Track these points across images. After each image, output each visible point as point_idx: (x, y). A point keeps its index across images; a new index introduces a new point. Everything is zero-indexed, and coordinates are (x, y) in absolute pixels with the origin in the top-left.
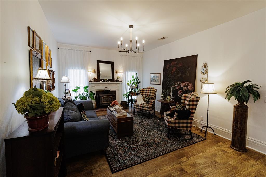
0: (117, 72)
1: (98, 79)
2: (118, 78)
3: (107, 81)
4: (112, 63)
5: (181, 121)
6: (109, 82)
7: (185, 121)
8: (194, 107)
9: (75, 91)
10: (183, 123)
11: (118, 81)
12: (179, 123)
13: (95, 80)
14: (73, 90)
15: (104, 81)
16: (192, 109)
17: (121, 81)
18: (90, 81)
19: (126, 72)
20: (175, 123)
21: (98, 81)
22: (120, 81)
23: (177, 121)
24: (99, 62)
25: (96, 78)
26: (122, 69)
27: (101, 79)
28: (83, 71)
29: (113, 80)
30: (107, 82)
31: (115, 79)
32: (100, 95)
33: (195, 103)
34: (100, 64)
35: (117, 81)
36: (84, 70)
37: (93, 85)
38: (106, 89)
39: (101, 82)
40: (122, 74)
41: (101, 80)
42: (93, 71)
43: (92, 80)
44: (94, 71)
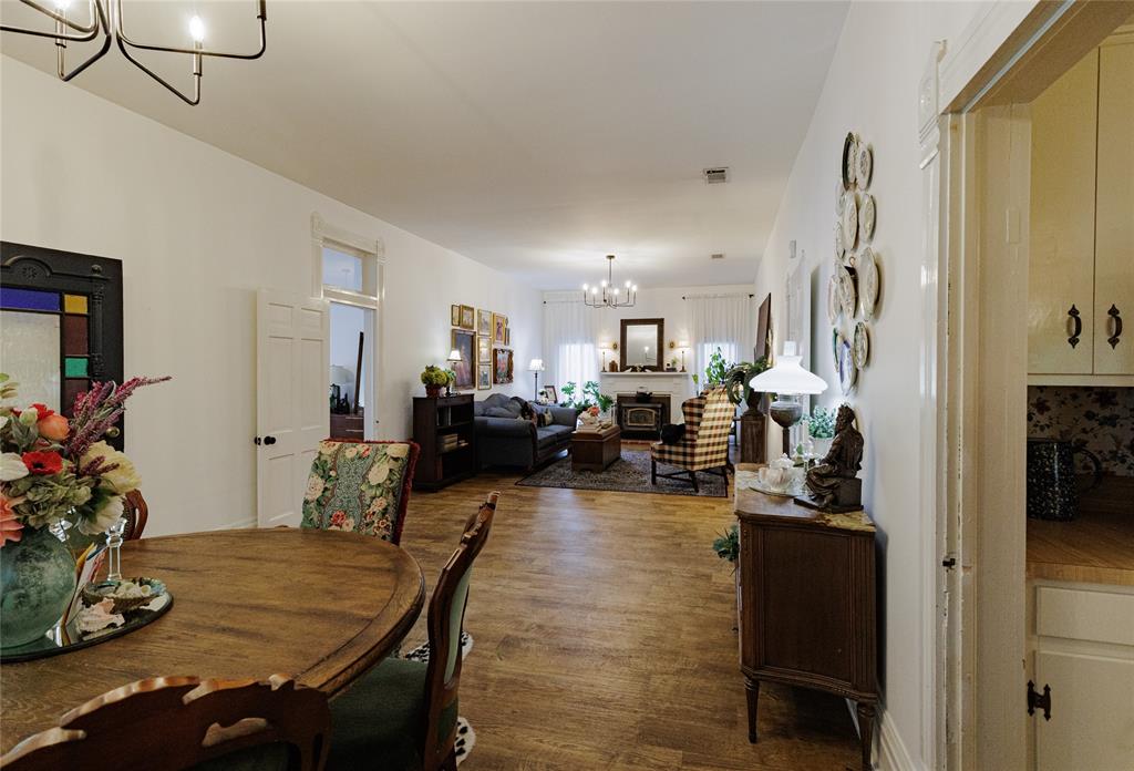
0: (672, 346)
1: (621, 366)
2: (674, 363)
3: (643, 369)
4: (660, 322)
5: (674, 449)
6: (648, 372)
7: (681, 450)
8: (696, 419)
9: (568, 391)
10: (677, 454)
11: (674, 370)
12: (670, 453)
13: (613, 367)
14: (563, 390)
15: (634, 369)
16: (692, 423)
17: (683, 370)
18: (604, 370)
19: (699, 346)
20: (662, 452)
21: (621, 371)
22: (679, 368)
23: (667, 448)
24: (625, 323)
25: (618, 362)
26: (687, 336)
27: (628, 365)
28: (588, 348)
29: (659, 367)
30: (643, 373)
31: (665, 367)
32: (624, 405)
33: (696, 410)
34: (628, 327)
35: (668, 370)
36: (591, 346)
37: (611, 380)
38: (640, 391)
39: (628, 372)
40: (687, 350)
41: (628, 368)
42: (611, 346)
43: (607, 369)
44: (615, 347)
